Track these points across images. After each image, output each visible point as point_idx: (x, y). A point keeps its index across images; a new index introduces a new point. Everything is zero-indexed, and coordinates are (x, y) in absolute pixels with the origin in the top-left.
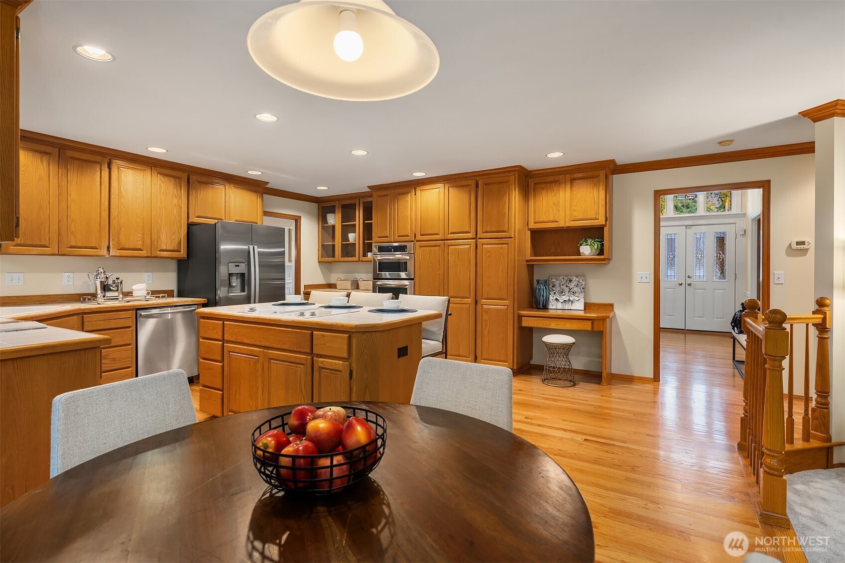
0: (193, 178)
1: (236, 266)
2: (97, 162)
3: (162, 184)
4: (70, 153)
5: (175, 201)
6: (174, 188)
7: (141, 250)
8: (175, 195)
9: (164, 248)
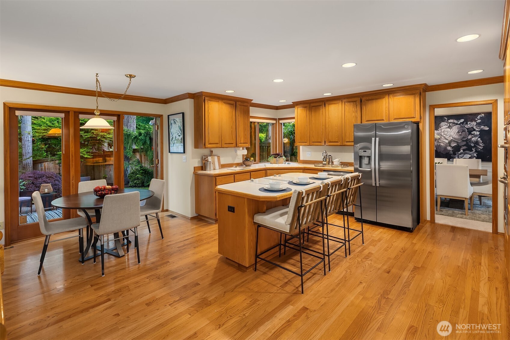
0: (363, 99)
1: (364, 151)
2: (321, 105)
3: (347, 107)
4: (312, 105)
5: (354, 114)
6: (353, 107)
7: (337, 142)
8: (354, 111)
9: (348, 141)
